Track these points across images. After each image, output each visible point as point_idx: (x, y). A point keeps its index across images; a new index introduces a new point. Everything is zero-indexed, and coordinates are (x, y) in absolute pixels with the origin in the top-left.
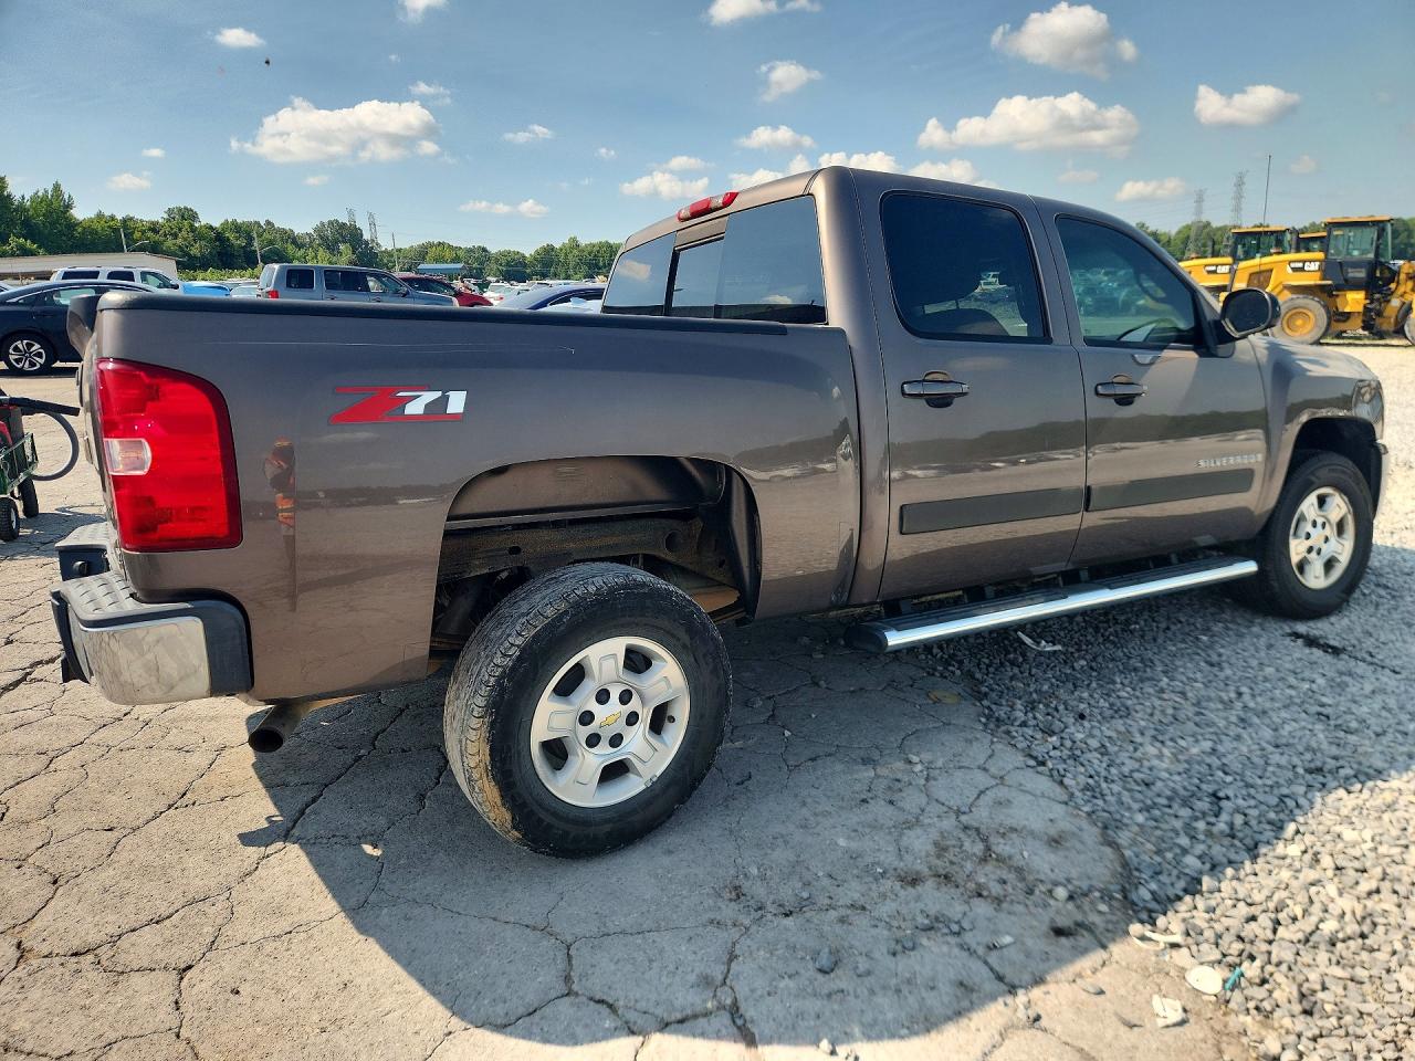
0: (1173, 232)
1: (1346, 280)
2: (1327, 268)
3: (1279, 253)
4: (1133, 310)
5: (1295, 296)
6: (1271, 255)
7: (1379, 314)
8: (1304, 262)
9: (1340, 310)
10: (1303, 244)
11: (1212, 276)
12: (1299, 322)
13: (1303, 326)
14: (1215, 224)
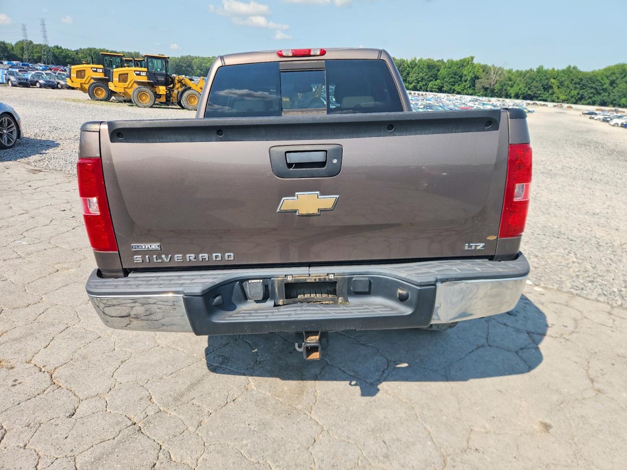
0: (13, 44)
1: (158, 81)
2: (149, 75)
3: (129, 66)
4: (38, 85)
5: (140, 86)
6: (125, 67)
7: (171, 96)
8: (140, 72)
9: (158, 93)
10: (137, 64)
11: (94, 73)
12: (144, 98)
13: (146, 99)
14: (35, 42)
